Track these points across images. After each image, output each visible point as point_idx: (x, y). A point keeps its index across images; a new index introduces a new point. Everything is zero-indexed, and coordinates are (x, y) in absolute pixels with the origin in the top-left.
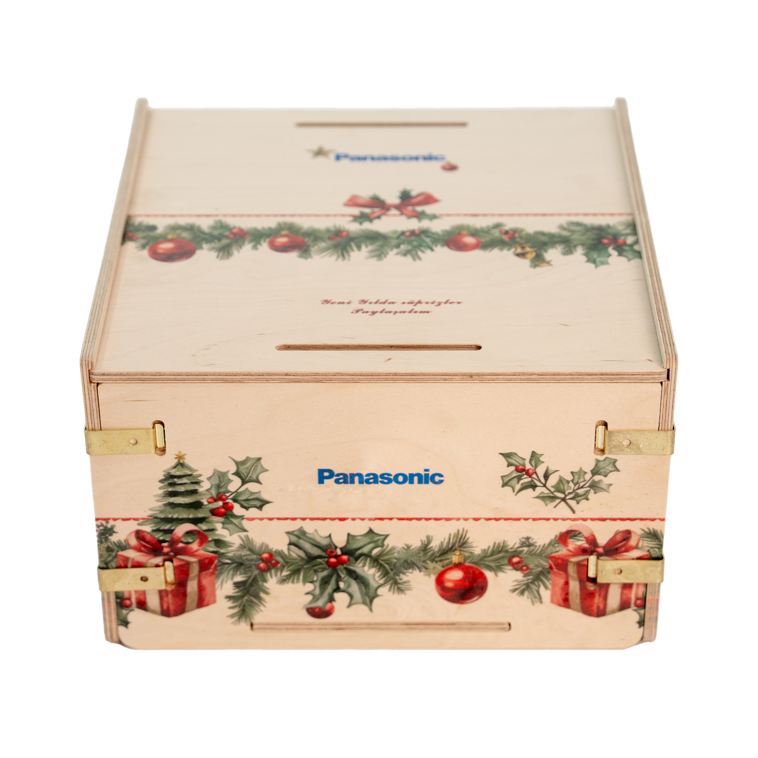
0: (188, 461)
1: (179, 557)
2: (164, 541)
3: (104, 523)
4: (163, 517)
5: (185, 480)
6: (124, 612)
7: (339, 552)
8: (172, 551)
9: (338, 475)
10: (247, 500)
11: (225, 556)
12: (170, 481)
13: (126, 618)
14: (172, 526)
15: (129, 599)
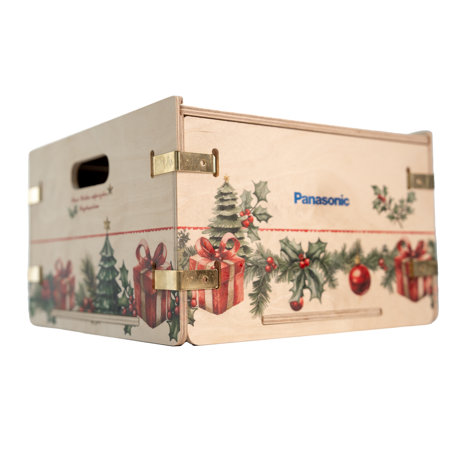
0: (230, 182)
1: (224, 261)
2: (216, 247)
3: (182, 230)
4: (216, 227)
5: (228, 197)
6: (192, 310)
7: (305, 256)
8: (220, 256)
9: (304, 197)
10: (260, 214)
11: (249, 260)
12: (220, 198)
13: (193, 316)
14: (221, 235)
15: (195, 299)
